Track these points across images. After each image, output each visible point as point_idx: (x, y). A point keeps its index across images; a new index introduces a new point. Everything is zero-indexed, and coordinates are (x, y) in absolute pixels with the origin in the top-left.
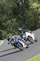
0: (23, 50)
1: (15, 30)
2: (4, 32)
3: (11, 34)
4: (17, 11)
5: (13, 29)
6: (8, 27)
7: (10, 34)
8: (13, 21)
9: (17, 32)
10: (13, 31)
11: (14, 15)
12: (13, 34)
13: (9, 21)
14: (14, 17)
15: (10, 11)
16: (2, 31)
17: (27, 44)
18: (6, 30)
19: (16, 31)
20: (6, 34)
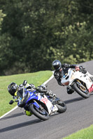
0: (44, 120)
1: (84, 48)
2: (57, 52)
3: (74, 57)
4: (89, 5)
5: (79, 46)
6: (67, 42)
7: (71, 56)
8: (81, 26)
9: (87, 53)
10: (78, 50)
11: (83, 14)
12: (78, 56)
13: (71, 26)
14: (81, 18)
15: (72, 4)
16: (54, 50)
17: (61, 102)
18: (62, 47)
19: (86, 51)
20: (63, 57)
